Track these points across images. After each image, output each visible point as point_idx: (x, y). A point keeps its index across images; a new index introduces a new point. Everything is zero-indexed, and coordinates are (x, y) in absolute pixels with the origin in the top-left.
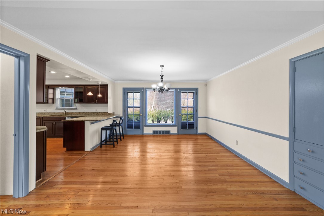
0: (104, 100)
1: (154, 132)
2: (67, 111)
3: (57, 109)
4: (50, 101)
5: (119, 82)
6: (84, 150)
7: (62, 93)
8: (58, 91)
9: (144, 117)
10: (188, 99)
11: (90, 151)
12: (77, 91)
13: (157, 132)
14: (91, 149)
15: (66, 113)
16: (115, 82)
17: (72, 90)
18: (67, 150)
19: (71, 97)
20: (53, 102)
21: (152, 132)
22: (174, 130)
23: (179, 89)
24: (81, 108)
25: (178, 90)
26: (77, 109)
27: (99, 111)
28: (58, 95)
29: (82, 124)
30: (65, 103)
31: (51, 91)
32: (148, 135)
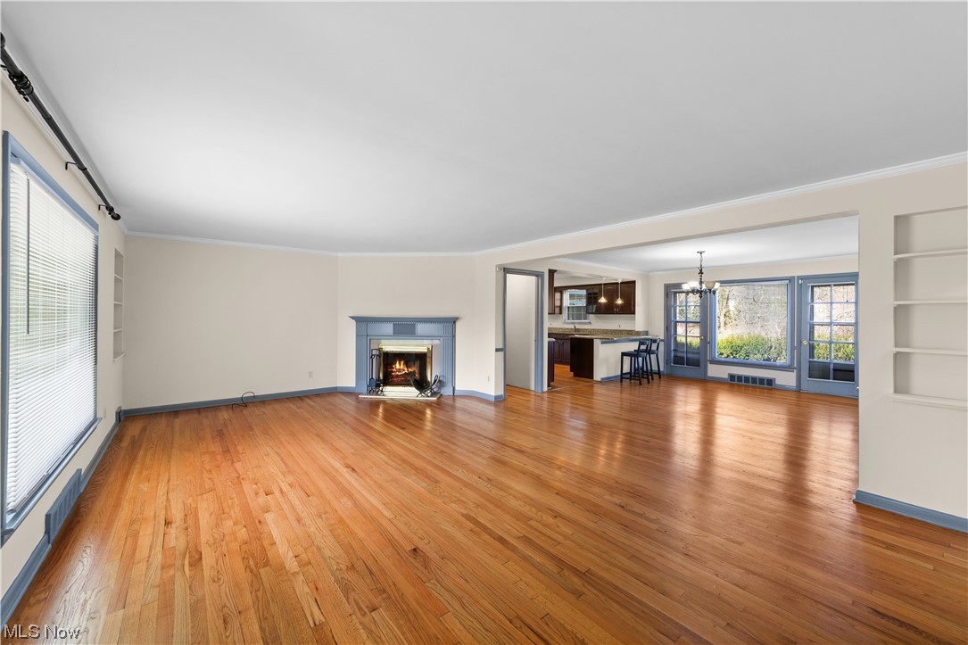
0: (629, 309)
1: (732, 377)
2: (577, 327)
3: (565, 323)
4: (557, 310)
5: (656, 273)
6: (592, 378)
7: (572, 296)
8: (566, 295)
9: (709, 343)
10: (831, 303)
11: (600, 382)
12: (591, 291)
13: (740, 378)
14: (602, 379)
15: (576, 330)
16: (651, 274)
17: (584, 292)
18: (575, 376)
19: (583, 303)
20: (561, 313)
21: (726, 376)
22: (787, 379)
23: (800, 278)
24: (596, 323)
25: (798, 282)
26: (590, 323)
27: (622, 328)
28: (567, 302)
29: (591, 342)
30: (576, 313)
31: (558, 295)
32: (718, 381)
